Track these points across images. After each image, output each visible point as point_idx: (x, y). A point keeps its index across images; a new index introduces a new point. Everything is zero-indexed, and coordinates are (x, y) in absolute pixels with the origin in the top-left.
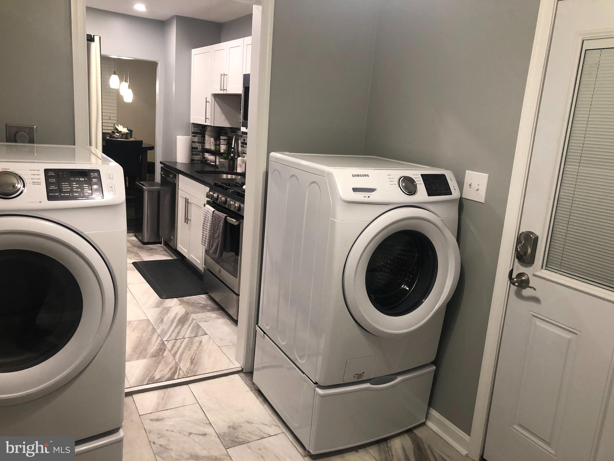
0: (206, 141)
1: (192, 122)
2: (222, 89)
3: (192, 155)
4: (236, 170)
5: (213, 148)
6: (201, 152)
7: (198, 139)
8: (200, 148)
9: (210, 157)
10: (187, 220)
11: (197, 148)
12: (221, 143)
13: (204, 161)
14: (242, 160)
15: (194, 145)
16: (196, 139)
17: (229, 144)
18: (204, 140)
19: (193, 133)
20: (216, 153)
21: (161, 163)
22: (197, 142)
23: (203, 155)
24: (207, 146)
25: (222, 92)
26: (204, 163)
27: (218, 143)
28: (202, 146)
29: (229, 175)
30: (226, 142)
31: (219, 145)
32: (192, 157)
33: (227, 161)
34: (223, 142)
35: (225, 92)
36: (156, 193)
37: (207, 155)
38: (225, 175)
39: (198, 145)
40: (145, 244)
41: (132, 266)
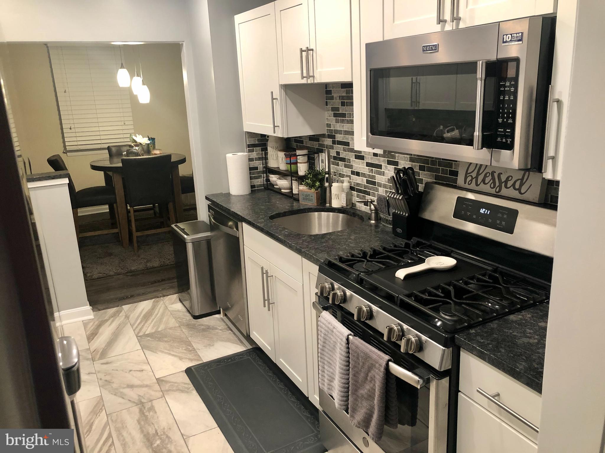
0: (269, 156)
1: (246, 129)
2: (305, 75)
3: (251, 179)
4: (330, 203)
5: (283, 167)
6: (263, 172)
7: (257, 154)
8: (261, 167)
9: (282, 183)
10: (268, 302)
11: (256, 168)
12: (298, 161)
13: (269, 187)
14: (339, 186)
15: (252, 165)
16: (254, 155)
17: (311, 162)
18: (266, 154)
19: (249, 146)
20: (292, 174)
21: (207, 198)
22: (257, 159)
23: (268, 177)
24: (272, 164)
25: (304, 81)
26: (268, 189)
27: (293, 160)
28: (264, 163)
29: (323, 213)
30: (305, 159)
31: (296, 163)
32: (251, 183)
33: (313, 190)
34: (302, 158)
35: (310, 81)
36: (204, 246)
37: (273, 178)
38: (316, 213)
39: (257, 164)
40: (196, 317)
41: (187, 380)
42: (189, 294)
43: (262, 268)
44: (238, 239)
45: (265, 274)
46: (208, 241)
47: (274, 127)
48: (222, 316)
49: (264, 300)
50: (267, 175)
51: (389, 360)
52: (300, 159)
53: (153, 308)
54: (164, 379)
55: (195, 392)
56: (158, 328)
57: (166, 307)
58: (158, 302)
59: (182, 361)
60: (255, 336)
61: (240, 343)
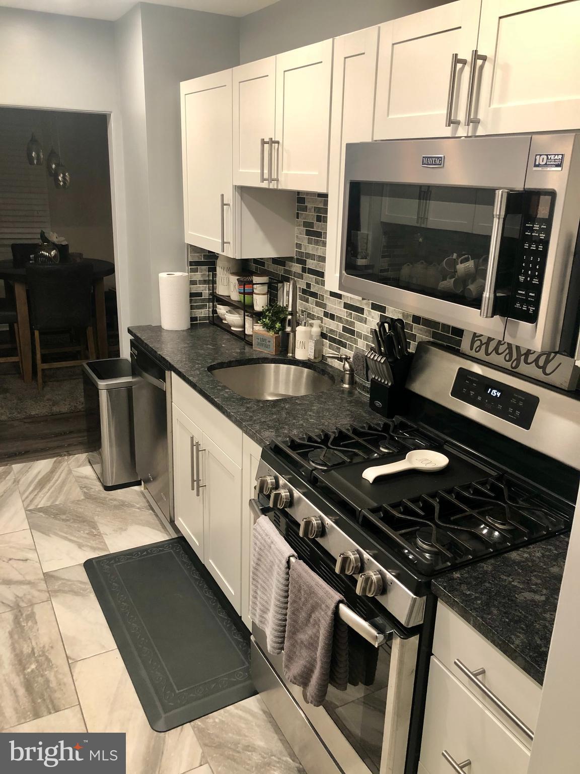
0: (218, 279)
1: (188, 241)
2: (266, 176)
3: (191, 309)
4: (294, 352)
5: (235, 296)
6: (209, 300)
7: (202, 275)
8: (206, 293)
9: (233, 319)
10: (197, 483)
11: (200, 294)
12: (255, 291)
13: (216, 321)
14: (305, 332)
15: (194, 289)
16: (198, 276)
17: (273, 293)
18: (214, 276)
19: (191, 264)
20: (246, 308)
21: (130, 331)
22: (201, 282)
23: (214, 306)
24: (221, 291)
25: (265, 185)
26: (214, 324)
27: (247, 289)
28: (211, 288)
29: (282, 365)
30: (265, 289)
31: (252, 293)
32: (191, 313)
33: (271, 333)
34: (260, 288)
35: (273, 186)
36: (124, 394)
37: (222, 310)
38: (273, 365)
39: (202, 289)
40: (108, 489)
41: (83, 576)
42: (100, 454)
43: (192, 438)
44: (164, 393)
45: (195, 447)
46: (129, 389)
47: (223, 243)
48: (143, 489)
49: (193, 481)
50: (213, 304)
51: (340, 602)
52: (258, 289)
53: (53, 471)
54: (54, 574)
55: (93, 596)
56: (56, 500)
57: (70, 472)
58: (60, 462)
59: (82, 550)
60: (181, 523)
61: (162, 529)
